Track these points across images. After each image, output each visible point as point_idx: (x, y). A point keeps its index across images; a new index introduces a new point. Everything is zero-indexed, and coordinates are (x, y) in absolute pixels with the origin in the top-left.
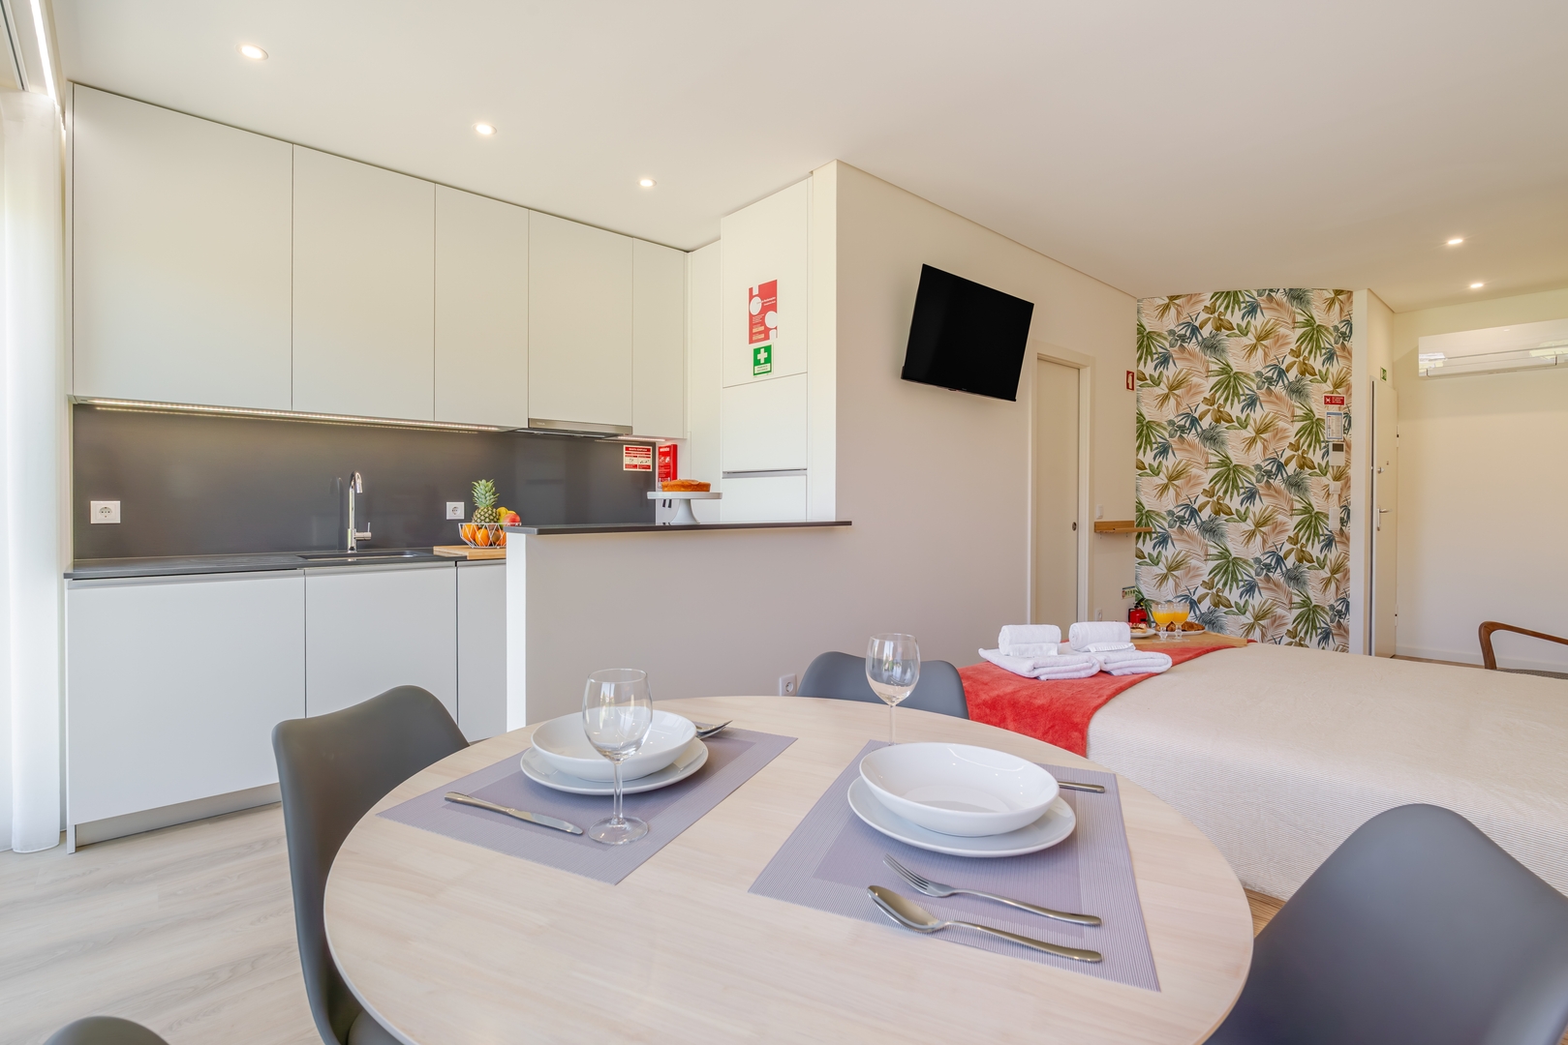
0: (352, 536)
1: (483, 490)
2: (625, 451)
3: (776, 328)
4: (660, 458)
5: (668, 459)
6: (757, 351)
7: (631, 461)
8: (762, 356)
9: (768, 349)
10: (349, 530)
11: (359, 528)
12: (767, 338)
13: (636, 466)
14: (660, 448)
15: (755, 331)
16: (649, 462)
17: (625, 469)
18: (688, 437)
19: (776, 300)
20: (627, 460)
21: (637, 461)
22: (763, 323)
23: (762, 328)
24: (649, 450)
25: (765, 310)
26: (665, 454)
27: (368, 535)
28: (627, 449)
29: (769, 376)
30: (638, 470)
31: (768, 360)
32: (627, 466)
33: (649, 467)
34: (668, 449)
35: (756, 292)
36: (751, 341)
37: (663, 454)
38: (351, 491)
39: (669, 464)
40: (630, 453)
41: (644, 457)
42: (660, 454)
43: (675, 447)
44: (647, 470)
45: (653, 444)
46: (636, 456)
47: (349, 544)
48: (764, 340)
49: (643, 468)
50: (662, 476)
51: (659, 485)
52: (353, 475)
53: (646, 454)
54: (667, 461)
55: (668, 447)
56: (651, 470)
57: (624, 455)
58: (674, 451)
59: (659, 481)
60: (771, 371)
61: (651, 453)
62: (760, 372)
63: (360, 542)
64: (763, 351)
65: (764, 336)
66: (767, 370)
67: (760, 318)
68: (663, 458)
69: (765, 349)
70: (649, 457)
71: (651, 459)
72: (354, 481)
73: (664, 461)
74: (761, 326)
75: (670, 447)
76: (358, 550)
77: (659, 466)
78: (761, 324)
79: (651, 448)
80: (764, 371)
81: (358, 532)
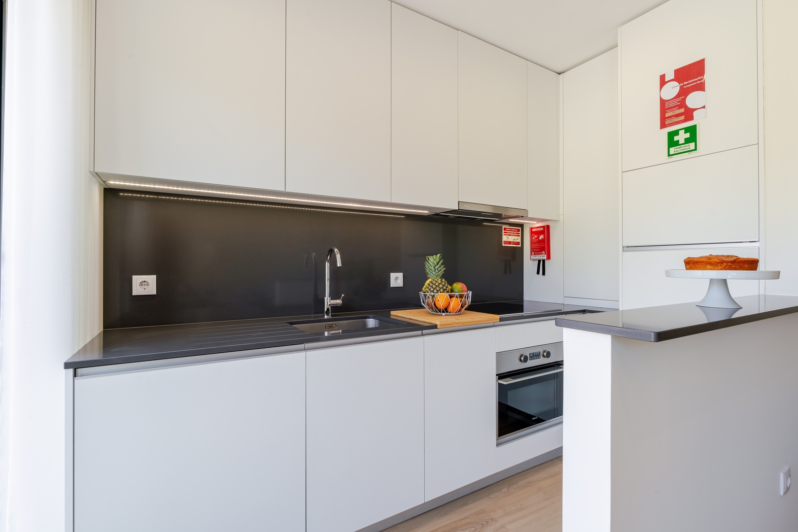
0: (328, 302)
1: (433, 263)
2: (503, 231)
3: (703, 107)
4: (531, 237)
5: (541, 237)
6: (671, 135)
7: (508, 238)
8: (682, 137)
9: (692, 130)
10: (326, 298)
11: (333, 297)
12: (690, 119)
13: (510, 243)
14: (532, 229)
15: (667, 115)
16: (519, 240)
17: (503, 245)
18: (561, 218)
19: (703, 80)
20: (505, 238)
21: (511, 239)
22: (683, 104)
23: (682, 110)
24: (519, 230)
25: (685, 92)
26: (538, 233)
27: (339, 302)
28: (505, 229)
29: (693, 154)
30: (512, 245)
31: (693, 139)
32: (506, 242)
33: (518, 243)
34: (542, 229)
35: (670, 77)
36: (663, 125)
37: (536, 233)
38: (327, 265)
39: (543, 240)
40: (507, 233)
41: (515, 236)
42: (532, 233)
43: (548, 227)
44: (518, 246)
45: (522, 226)
46: (511, 235)
47: (326, 310)
48: (683, 122)
49: (515, 244)
50: (535, 250)
51: (532, 258)
52: (331, 251)
53: (517, 233)
54: (540, 239)
55: (541, 227)
56: (520, 246)
57: (503, 233)
58: (546, 230)
59: (531, 254)
60: (696, 149)
61: (520, 232)
62: (678, 152)
63: (335, 308)
64: (682, 132)
65: (683, 118)
66: (689, 150)
67: (679, 102)
68: (536, 236)
69: (687, 130)
70: (519, 236)
71: (520, 238)
72: (330, 256)
73: (537, 238)
74: (679, 109)
75: (543, 227)
76: (332, 316)
77: (532, 243)
78: (680, 107)
79: (520, 228)
80: (685, 151)
81: (332, 299)
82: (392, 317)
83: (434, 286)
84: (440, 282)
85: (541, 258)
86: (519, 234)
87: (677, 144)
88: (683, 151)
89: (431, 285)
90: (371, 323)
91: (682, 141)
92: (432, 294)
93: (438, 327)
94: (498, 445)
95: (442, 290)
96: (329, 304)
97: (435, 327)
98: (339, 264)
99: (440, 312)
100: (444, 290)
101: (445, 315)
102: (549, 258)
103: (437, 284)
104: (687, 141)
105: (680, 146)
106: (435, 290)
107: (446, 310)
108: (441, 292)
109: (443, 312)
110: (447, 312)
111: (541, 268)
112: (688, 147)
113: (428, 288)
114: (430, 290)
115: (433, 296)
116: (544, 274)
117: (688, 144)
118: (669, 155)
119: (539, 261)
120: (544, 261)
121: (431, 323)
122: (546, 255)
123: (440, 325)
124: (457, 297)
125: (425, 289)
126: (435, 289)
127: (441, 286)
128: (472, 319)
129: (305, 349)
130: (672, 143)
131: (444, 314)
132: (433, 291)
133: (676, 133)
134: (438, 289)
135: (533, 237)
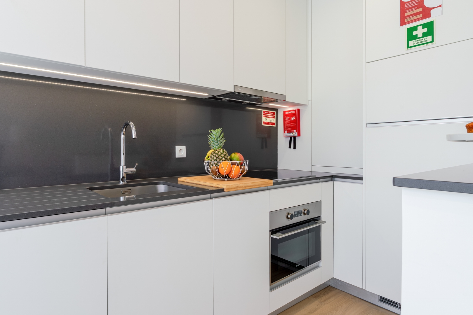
0: (123, 170)
1: (216, 136)
2: (263, 114)
3: (440, 6)
4: (285, 119)
5: (293, 118)
7: (267, 120)
8: (420, 32)
9: (430, 26)
10: (121, 167)
11: (128, 165)
12: (429, 16)
13: (268, 123)
14: (285, 112)
15: (407, 14)
16: (274, 122)
17: (263, 125)
18: (309, 103)
20: (264, 119)
21: (269, 120)
23: (420, 10)
24: (274, 114)
26: (290, 116)
27: (133, 170)
28: (264, 112)
30: (269, 125)
32: (265, 123)
33: (274, 124)
34: (294, 112)
36: (403, 23)
37: (288, 115)
38: (122, 137)
39: (295, 121)
40: (265, 115)
41: (272, 118)
42: (285, 115)
43: (299, 110)
44: (273, 126)
45: (276, 110)
46: (268, 117)
47: (121, 177)
48: (421, 19)
49: (272, 125)
50: (287, 129)
51: (285, 135)
52: (127, 125)
53: (273, 116)
54: (292, 120)
55: (293, 111)
56: (275, 126)
57: (263, 116)
58: (297, 113)
59: (285, 132)
60: (433, 41)
61: (275, 115)
62: (416, 44)
63: (129, 176)
64: (420, 28)
65: (421, 16)
66: (426, 42)
67: (417, 3)
68: (288, 118)
69: (424, 26)
70: (274, 118)
71: (275, 119)
72: (126, 129)
73: (289, 120)
74: (417, 9)
75: (295, 111)
76: (127, 182)
77: (285, 123)
78: (418, 7)
79: (275, 112)
80: (423, 43)
81: (127, 168)
82: (179, 183)
83: (217, 156)
84: (221, 152)
85: (293, 135)
86: (274, 116)
87: (414, 38)
88: (421, 43)
89: (214, 154)
90: (162, 188)
91: (420, 35)
92: (216, 162)
93: (225, 191)
94: (271, 289)
95: (224, 159)
96: (124, 171)
97: (222, 190)
98: (134, 136)
99: (223, 178)
100: (226, 159)
101: (228, 181)
102: (299, 135)
103: (219, 154)
104: (425, 35)
105: (418, 40)
106: (218, 159)
108: (223, 161)
109: (226, 177)
110: (229, 178)
111: (293, 143)
112: (426, 40)
113: (211, 157)
114: (213, 158)
115: (216, 164)
116: (295, 148)
117: (425, 38)
118: (408, 47)
119: (291, 138)
120: (295, 138)
121: (217, 187)
122: (297, 133)
123: (227, 189)
124: (238, 165)
125: (208, 157)
126: (217, 158)
127: (223, 155)
128: (252, 183)
129: (106, 214)
131: (226, 179)
132: (216, 160)
133: (415, 28)
134: (220, 158)
135: (286, 119)
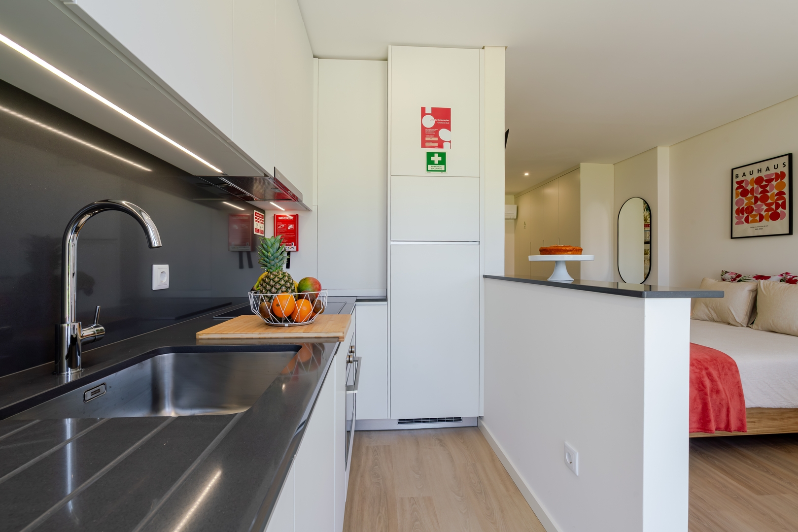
2: (255, 217)
3: (450, 142)
4: (276, 226)
5: (290, 227)
6: (430, 155)
8: (436, 159)
9: (443, 155)
12: (441, 146)
13: (258, 231)
14: (278, 216)
15: (427, 139)
16: (263, 229)
17: (254, 233)
18: (314, 209)
19: (450, 122)
20: (255, 225)
21: (259, 226)
22: (437, 135)
23: (436, 139)
25: (437, 127)
26: (287, 222)
28: (255, 214)
29: (443, 174)
30: (259, 234)
31: (443, 162)
32: (255, 230)
33: (263, 232)
35: (428, 111)
36: (423, 146)
37: (284, 222)
39: (290, 231)
41: (261, 223)
42: (277, 221)
43: (297, 216)
45: (264, 212)
46: (258, 222)
48: (437, 148)
49: (261, 233)
54: (289, 228)
55: (291, 216)
56: (264, 235)
58: (295, 220)
60: (445, 171)
62: (434, 170)
64: (436, 155)
65: (436, 144)
66: (440, 170)
67: (434, 132)
68: (283, 225)
69: (439, 154)
70: (263, 224)
73: (284, 228)
75: (293, 216)
77: (277, 233)
78: (434, 136)
79: (264, 215)
83: (272, 283)
86: (263, 221)
87: (432, 163)
88: (437, 170)
89: (267, 280)
91: (436, 162)
92: (269, 294)
95: (284, 289)
99: (281, 322)
100: (288, 288)
101: (289, 326)
102: (297, 250)
103: (276, 279)
104: (440, 163)
105: (435, 166)
106: (273, 289)
107: (290, 318)
108: (282, 292)
109: (286, 321)
110: (292, 321)
112: (440, 168)
113: (262, 285)
114: (265, 288)
115: (271, 298)
117: (440, 166)
118: (428, 170)
120: (289, 253)
122: (295, 247)
124: (307, 298)
125: (258, 287)
126: (272, 286)
127: (282, 282)
130: (430, 162)
131: (286, 325)
132: (270, 291)
134: (278, 286)
135: (279, 226)
